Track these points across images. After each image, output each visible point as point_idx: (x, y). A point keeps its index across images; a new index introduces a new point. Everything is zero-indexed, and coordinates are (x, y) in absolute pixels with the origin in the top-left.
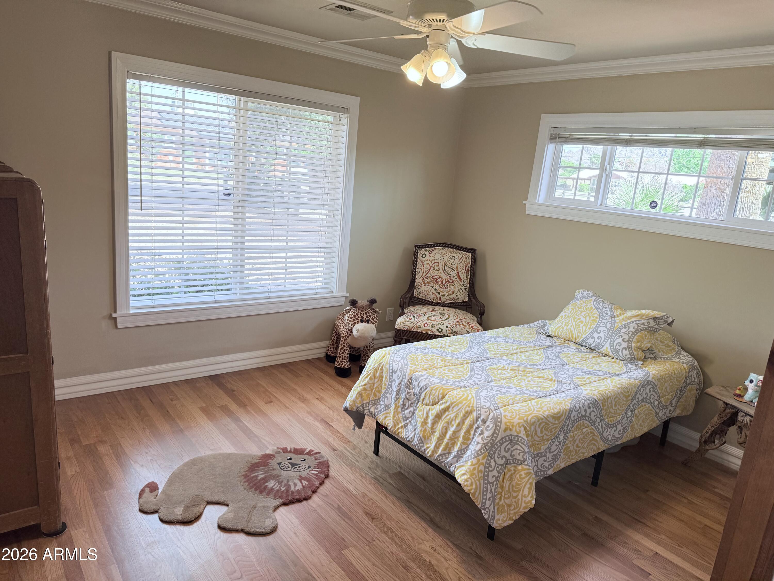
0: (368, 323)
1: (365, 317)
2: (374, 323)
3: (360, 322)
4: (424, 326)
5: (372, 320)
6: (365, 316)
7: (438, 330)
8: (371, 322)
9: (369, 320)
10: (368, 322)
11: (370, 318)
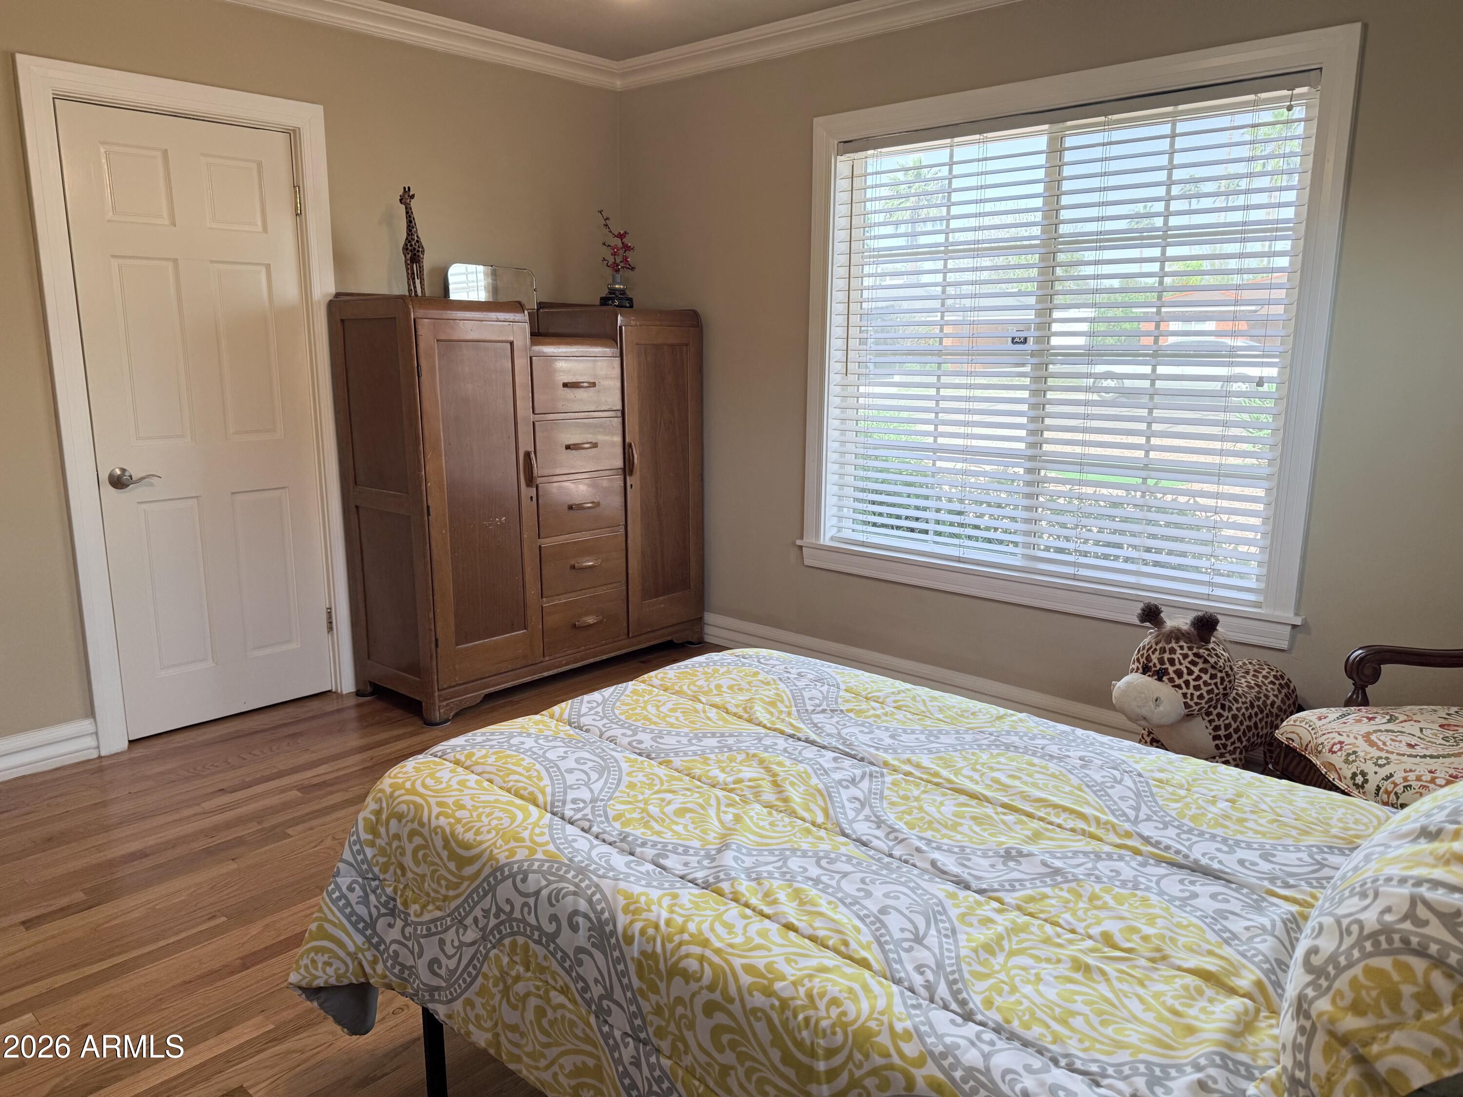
0: (1160, 679)
1: (1155, 661)
2: (1179, 687)
3: (1141, 670)
4: (1331, 751)
5: (1173, 675)
6: (1154, 658)
7: (1354, 775)
8: (1171, 680)
9: (1166, 672)
10: (1160, 675)
11: (1171, 670)
